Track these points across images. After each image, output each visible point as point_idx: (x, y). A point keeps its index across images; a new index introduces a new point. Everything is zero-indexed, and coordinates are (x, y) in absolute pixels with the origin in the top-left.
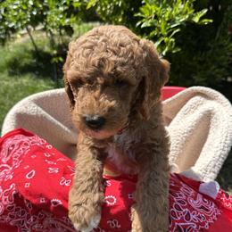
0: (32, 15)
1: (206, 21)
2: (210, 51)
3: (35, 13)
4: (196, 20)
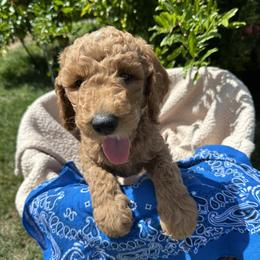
1: (236, 24)
3: (19, 23)
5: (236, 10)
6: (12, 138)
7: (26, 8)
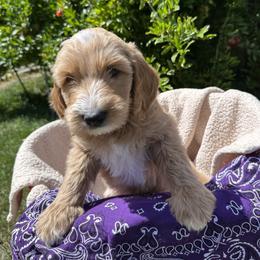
0: (24, 50)
1: (210, 36)
2: (214, 67)
3: (27, 49)
4: (201, 35)
5: (208, 27)
6: (12, 154)
7: (34, 37)
